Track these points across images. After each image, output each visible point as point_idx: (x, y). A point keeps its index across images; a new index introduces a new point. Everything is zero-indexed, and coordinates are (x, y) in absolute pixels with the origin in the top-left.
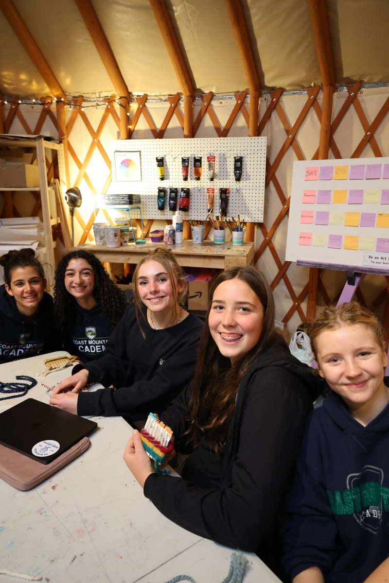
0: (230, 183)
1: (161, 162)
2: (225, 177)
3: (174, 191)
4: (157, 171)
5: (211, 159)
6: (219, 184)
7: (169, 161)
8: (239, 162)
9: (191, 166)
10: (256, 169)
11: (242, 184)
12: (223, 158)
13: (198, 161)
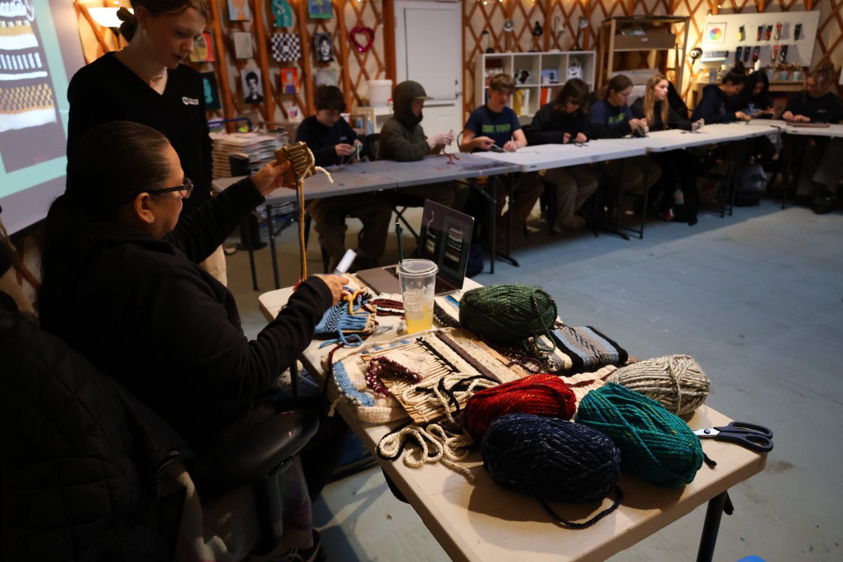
0: (790, 41)
1: (742, 29)
2: (787, 37)
3: (748, 48)
4: (739, 36)
5: (779, 26)
6: (782, 42)
7: (747, 30)
8: (798, 29)
9: (764, 32)
10: (810, 32)
11: (799, 41)
12: (787, 26)
13: (770, 28)
